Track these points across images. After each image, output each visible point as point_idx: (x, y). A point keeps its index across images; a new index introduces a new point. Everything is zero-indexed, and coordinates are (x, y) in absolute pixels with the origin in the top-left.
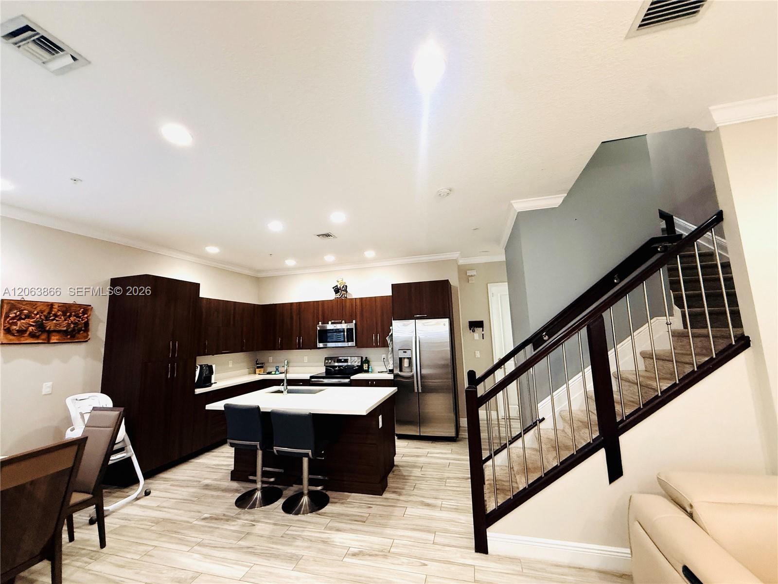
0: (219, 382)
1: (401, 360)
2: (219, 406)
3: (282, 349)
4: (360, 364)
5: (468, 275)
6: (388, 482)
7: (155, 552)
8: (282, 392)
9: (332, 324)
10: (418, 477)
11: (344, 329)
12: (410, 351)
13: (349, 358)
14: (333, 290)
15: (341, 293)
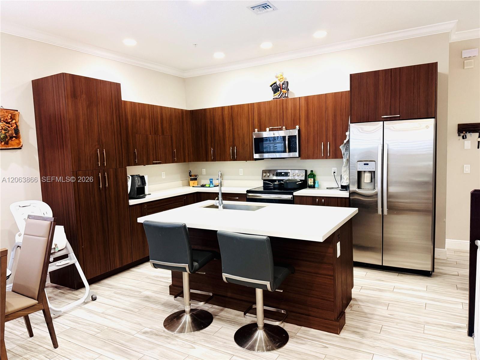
0: (153, 193)
1: (360, 173)
3: (214, 160)
4: (303, 178)
5: (464, 56)
6: (346, 318)
8: (217, 207)
9: (270, 131)
10: (384, 317)
11: (285, 137)
12: (374, 162)
13: (289, 171)
14: (271, 88)
15: (281, 92)
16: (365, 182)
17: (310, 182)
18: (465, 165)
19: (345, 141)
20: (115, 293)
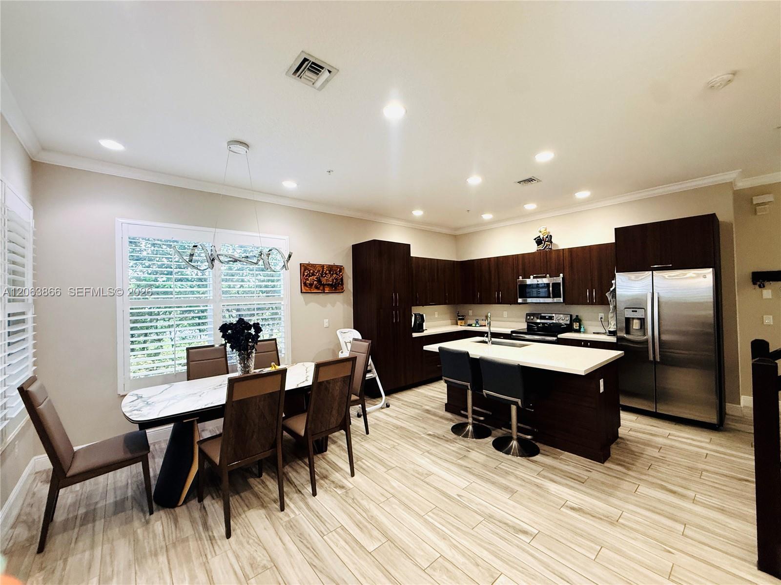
0: (430, 329)
1: (628, 321)
2: (434, 348)
3: (481, 303)
4: (569, 323)
5: (755, 202)
6: (611, 452)
7: (399, 448)
8: (486, 343)
9: (534, 278)
10: (655, 457)
11: (549, 284)
12: (643, 310)
13: (554, 315)
14: (535, 241)
15: (544, 244)
16: (634, 328)
17: (576, 326)
18: (764, 316)
19: (611, 289)
20: (402, 404)
